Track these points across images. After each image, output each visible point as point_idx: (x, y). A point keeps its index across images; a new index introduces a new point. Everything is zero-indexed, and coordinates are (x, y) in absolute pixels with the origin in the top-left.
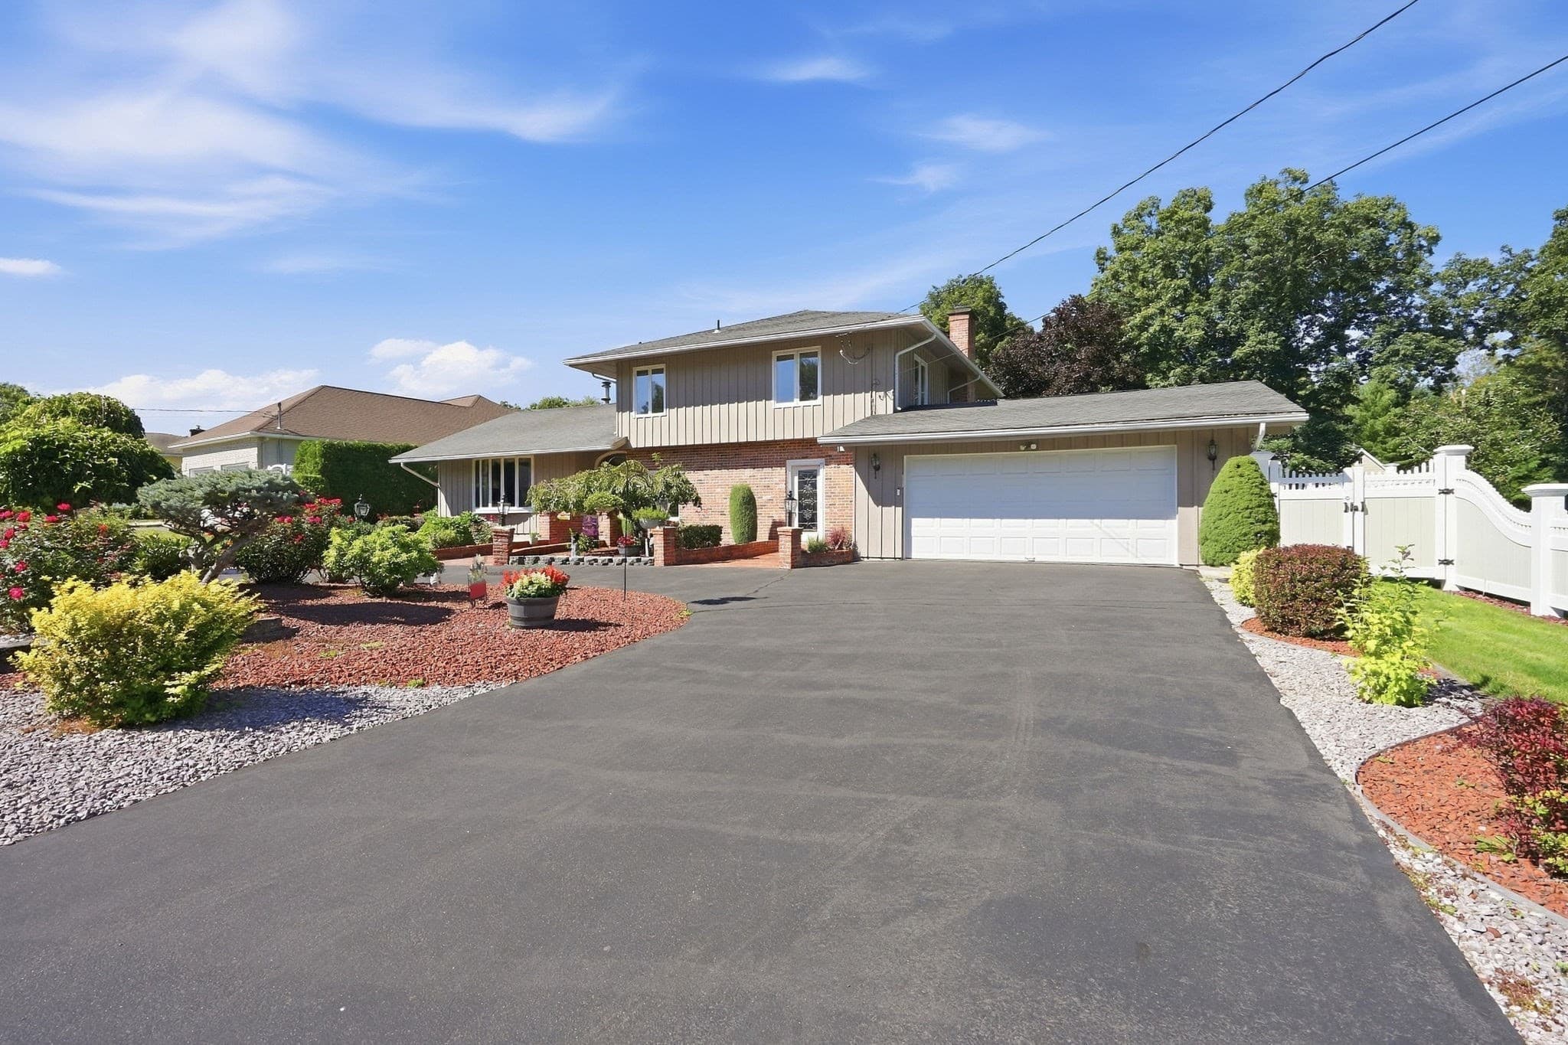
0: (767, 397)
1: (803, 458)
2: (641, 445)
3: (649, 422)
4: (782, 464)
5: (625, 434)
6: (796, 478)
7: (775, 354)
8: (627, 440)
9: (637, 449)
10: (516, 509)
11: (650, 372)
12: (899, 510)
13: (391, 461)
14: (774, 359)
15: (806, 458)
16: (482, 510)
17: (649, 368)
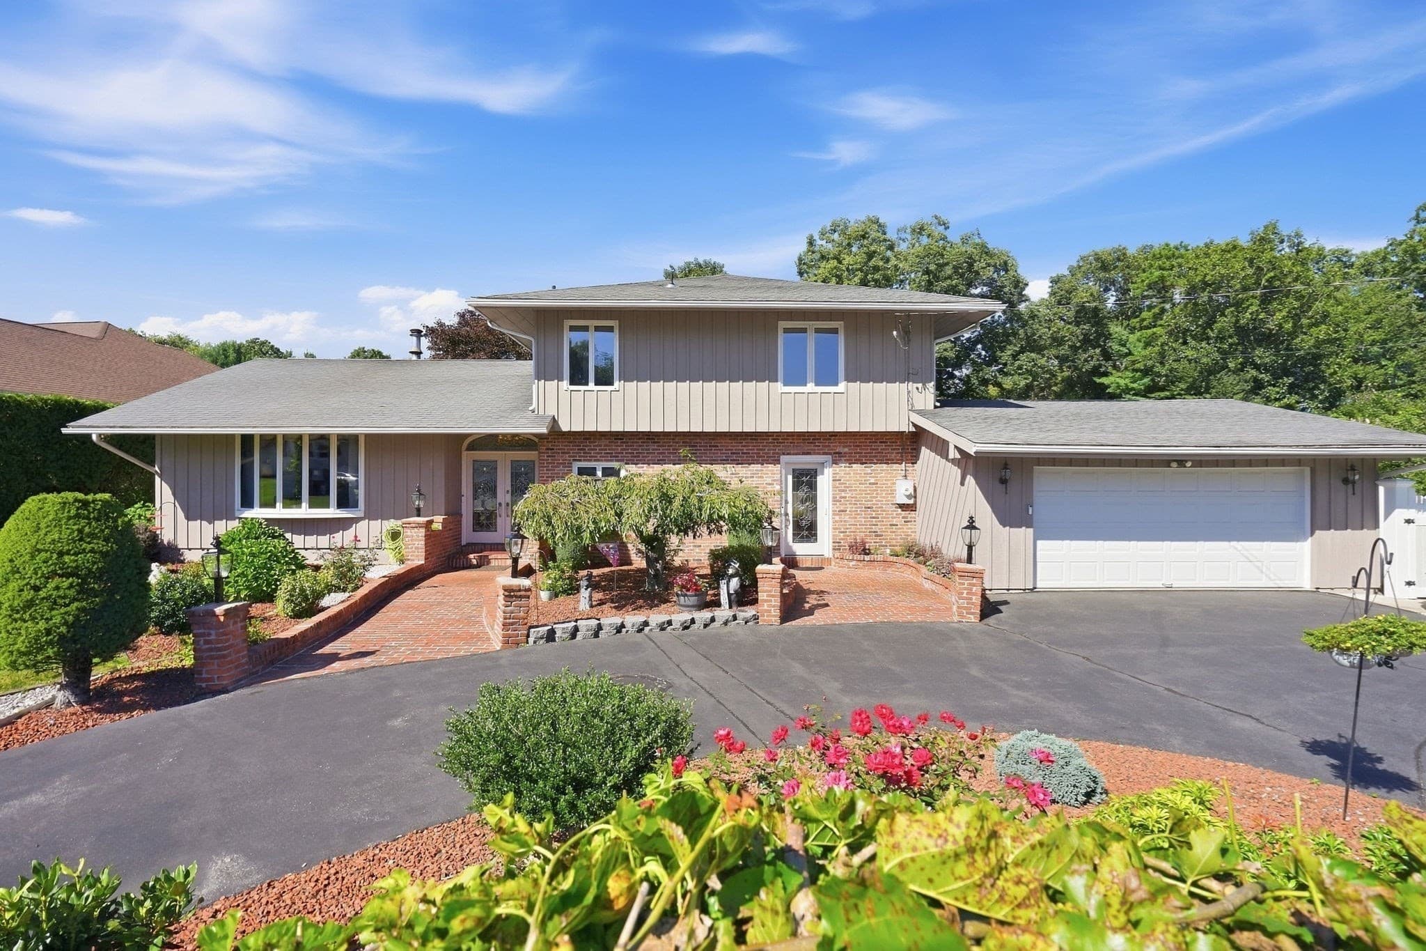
0: (774, 379)
1: (804, 454)
2: (577, 428)
3: (591, 398)
4: (777, 462)
5: (551, 411)
6: (790, 478)
7: (783, 324)
8: (554, 421)
9: (570, 433)
10: (332, 512)
11: (592, 329)
12: (1031, 531)
13: (64, 431)
14: (780, 332)
15: (808, 454)
16: (258, 513)
17: (592, 323)
